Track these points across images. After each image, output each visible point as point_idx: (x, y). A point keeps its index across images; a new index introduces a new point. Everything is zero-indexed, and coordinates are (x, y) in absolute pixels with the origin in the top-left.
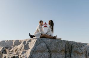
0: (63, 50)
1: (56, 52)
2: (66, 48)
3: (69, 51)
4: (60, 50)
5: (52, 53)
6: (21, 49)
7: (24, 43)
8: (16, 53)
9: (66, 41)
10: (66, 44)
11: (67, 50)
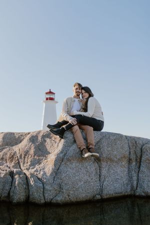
0: (124, 157)
1: (111, 160)
2: (130, 153)
3: (136, 160)
4: (118, 157)
5: (102, 162)
6: (25, 155)
7: (33, 139)
8: (13, 164)
9: (130, 137)
10: (131, 144)
11: (133, 157)
